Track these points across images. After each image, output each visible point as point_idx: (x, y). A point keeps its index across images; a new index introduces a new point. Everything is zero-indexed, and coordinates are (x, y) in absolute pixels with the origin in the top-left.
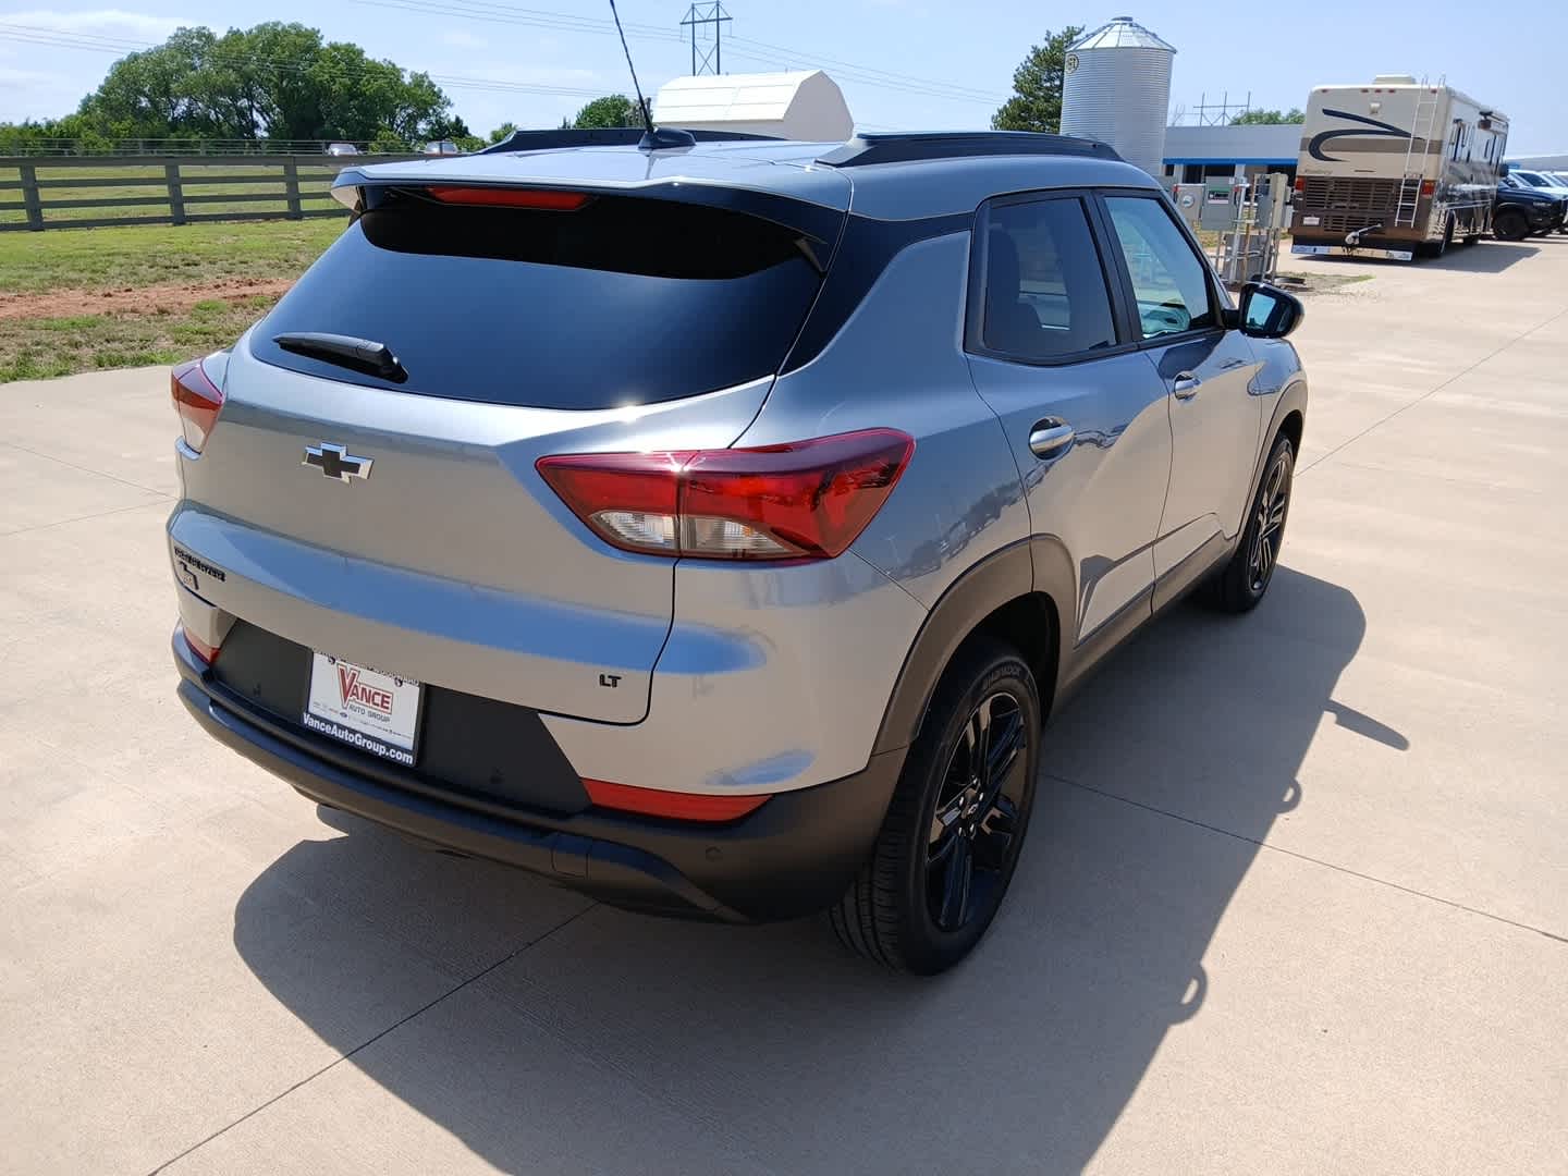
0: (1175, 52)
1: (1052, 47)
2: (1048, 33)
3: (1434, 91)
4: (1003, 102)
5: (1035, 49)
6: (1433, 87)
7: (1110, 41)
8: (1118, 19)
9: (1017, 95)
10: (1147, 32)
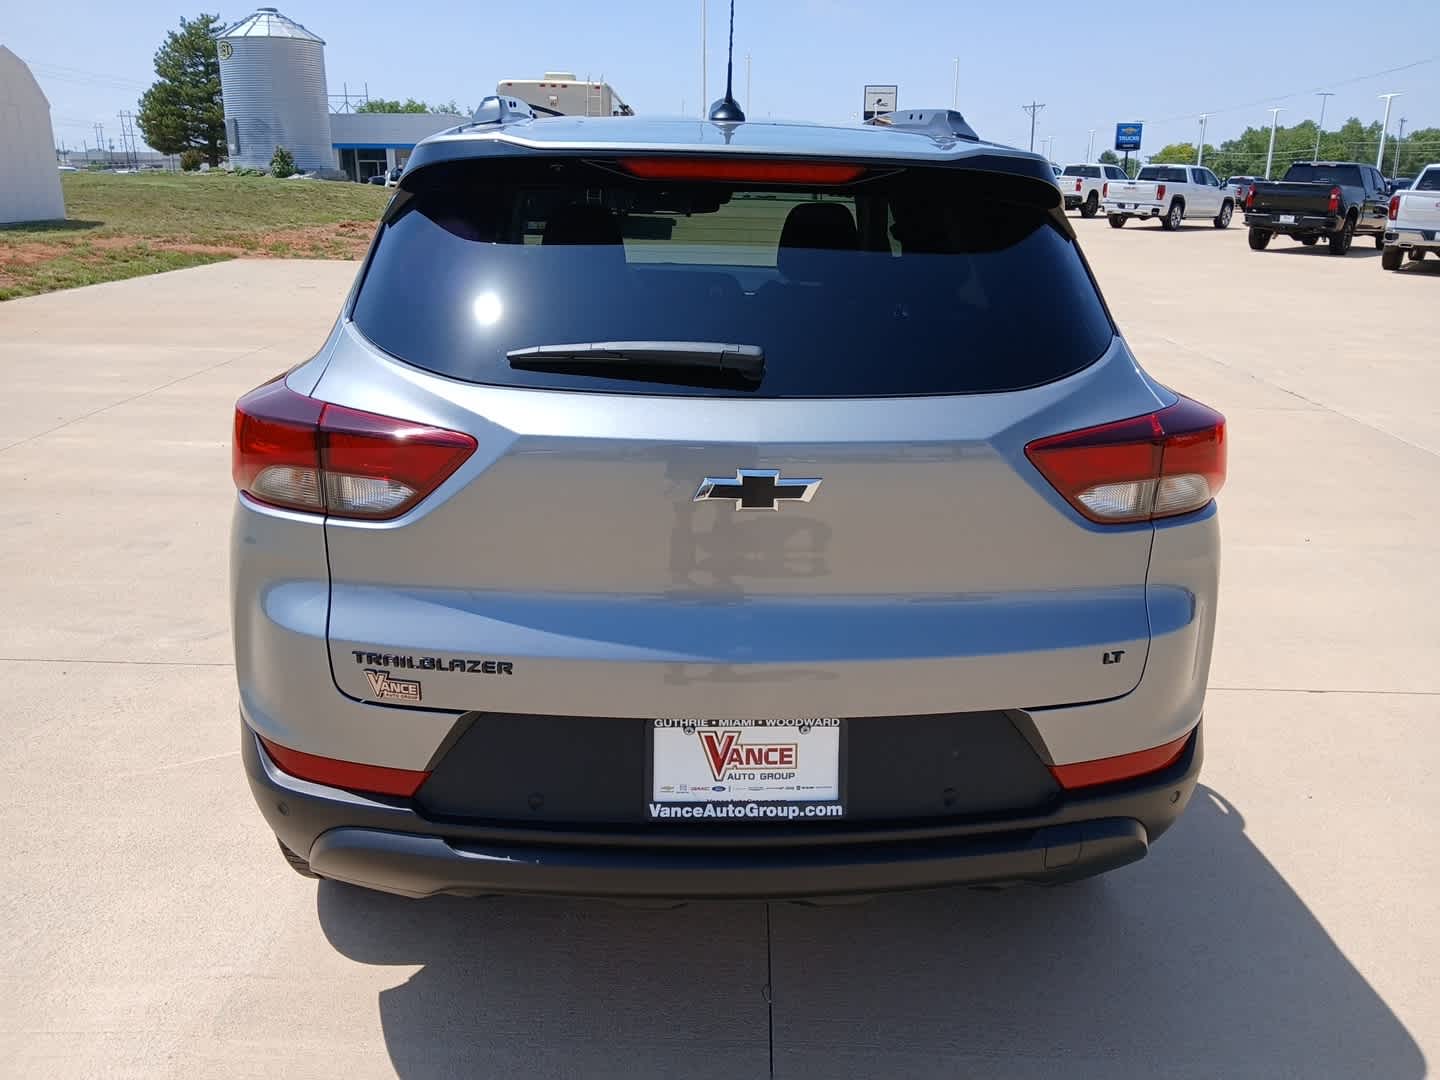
0: (324, 43)
1: (191, 35)
2: (183, 19)
3: (598, 87)
4: (148, 87)
5: (172, 35)
6: (598, 84)
7: (260, 29)
8: (262, 10)
9: (161, 79)
10: (294, 24)
